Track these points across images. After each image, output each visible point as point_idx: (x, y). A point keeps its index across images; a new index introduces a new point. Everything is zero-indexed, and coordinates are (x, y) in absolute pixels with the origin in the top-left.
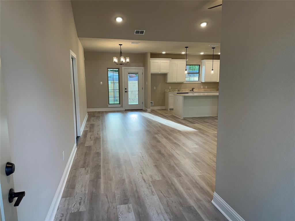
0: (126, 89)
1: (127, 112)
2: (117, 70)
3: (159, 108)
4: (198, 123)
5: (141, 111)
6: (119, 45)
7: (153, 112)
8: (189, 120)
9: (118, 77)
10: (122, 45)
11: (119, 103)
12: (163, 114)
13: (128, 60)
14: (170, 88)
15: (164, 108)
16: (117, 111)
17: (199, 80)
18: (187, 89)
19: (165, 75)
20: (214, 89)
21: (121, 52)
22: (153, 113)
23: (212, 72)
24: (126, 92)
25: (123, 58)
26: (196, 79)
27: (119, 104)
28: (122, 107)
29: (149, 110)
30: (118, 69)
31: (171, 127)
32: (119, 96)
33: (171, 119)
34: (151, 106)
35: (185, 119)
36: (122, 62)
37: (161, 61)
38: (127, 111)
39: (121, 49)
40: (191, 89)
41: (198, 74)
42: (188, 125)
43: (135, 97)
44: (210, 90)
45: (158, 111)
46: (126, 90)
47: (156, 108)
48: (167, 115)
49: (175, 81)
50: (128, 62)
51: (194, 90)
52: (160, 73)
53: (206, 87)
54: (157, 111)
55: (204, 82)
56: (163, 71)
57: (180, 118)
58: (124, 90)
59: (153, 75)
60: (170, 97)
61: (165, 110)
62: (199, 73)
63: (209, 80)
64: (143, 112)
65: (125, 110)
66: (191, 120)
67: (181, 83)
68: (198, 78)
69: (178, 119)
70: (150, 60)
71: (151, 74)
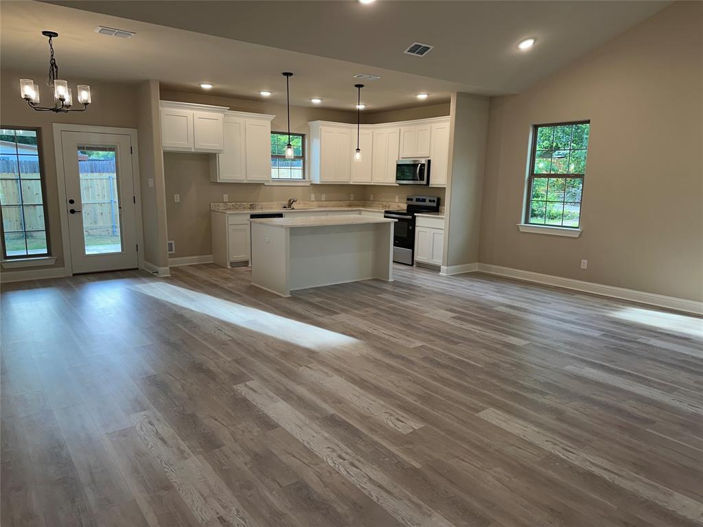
0: (72, 202)
1: (82, 283)
2: (33, 134)
3: (194, 260)
4: (344, 311)
5: (134, 277)
6: (44, 33)
7: (178, 277)
8: (311, 300)
9: (36, 159)
10: (56, 35)
11: (46, 252)
12: (218, 283)
13: (85, 96)
14: (226, 199)
15: (208, 259)
16: (39, 280)
17: (304, 178)
18: (275, 203)
19: (207, 160)
20: (341, 203)
21: (53, 65)
22: (182, 283)
23: (358, 156)
24: (73, 212)
25: (62, 85)
26: (297, 173)
27: (49, 254)
28: (60, 263)
29: (164, 270)
30: (38, 130)
31: (272, 338)
32: (44, 228)
33: (254, 300)
34: (171, 256)
35: (296, 297)
36: (62, 100)
37: (195, 112)
38: (83, 278)
39: (52, 52)
40: (286, 203)
41: (302, 161)
42: (320, 319)
43: (95, 222)
44: (334, 206)
45: (194, 273)
46: (71, 207)
47: (184, 262)
48: (231, 285)
49: (240, 177)
50: (86, 104)
51: (294, 205)
52: (193, 150)
53: (323, 197)
54: (191, 271)
55: (319, 183)
56: (204, 145)
57: (280, 297)
58: (64, 207)
59: (173, 157)
60: (230, 227)
61: (216, 266)
62: (303, 157)
63: (331, 179)
64: (143, 279)
65: (74, 275)
66: (316, 300)
67: (257, 186)
68: (301, 171)
69: (274, 300)
70: (160, 108)
71: (165, 153)
